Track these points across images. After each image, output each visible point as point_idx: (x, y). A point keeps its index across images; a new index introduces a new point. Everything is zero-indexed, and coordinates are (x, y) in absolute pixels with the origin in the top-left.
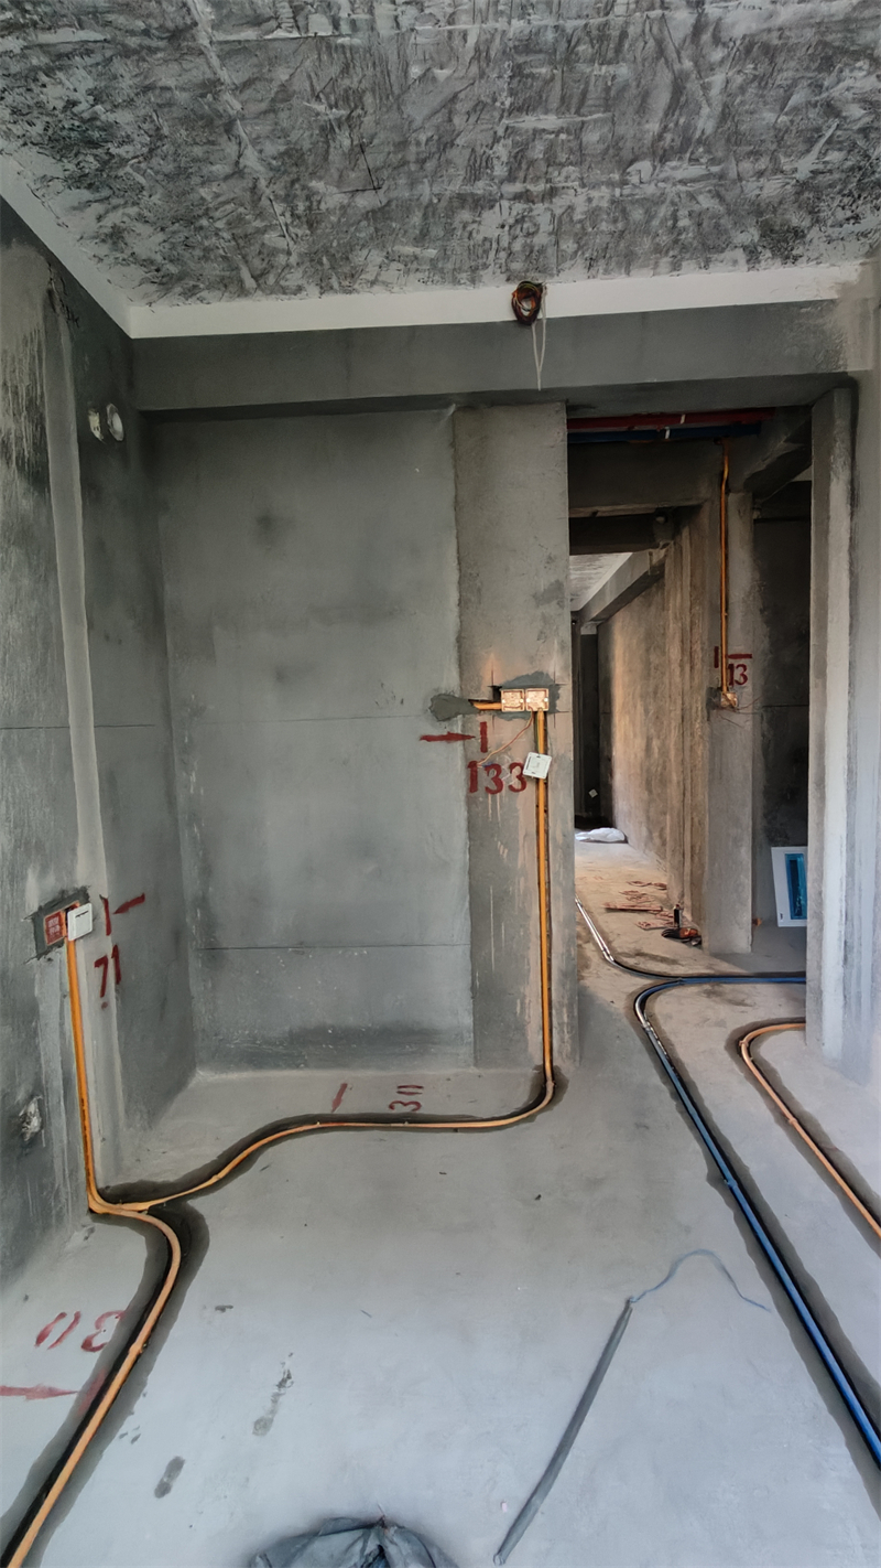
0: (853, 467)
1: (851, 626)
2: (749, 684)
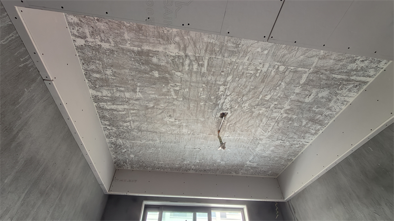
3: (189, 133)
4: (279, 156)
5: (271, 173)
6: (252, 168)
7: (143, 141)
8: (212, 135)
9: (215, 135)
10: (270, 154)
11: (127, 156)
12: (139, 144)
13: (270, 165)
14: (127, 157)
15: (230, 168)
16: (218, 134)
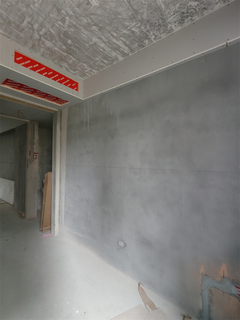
0: (61, 123)
1: (60, 152)
2: (37, 159)
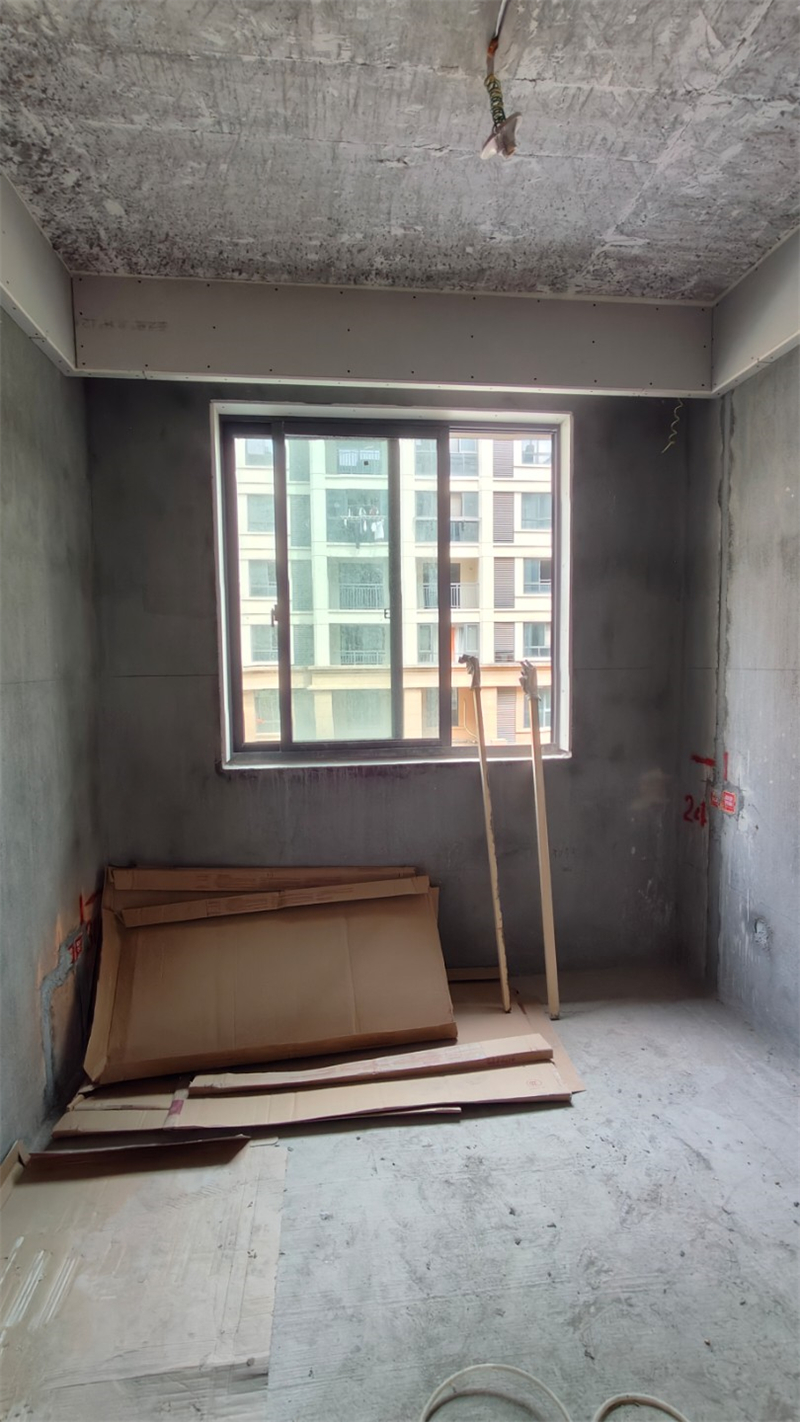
3: (346, 55)
4: (750, 196)
5: (696, 286)
6: (623, 261)
7: (141, 120)
8: (460, 74)
9: (471, 70)
10: (713, 187)
11: (92, 211)
12: (124, 140)
13: (703, 243)
14: (95, 215)
15: (533, 263)
16: (490, 62)
